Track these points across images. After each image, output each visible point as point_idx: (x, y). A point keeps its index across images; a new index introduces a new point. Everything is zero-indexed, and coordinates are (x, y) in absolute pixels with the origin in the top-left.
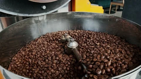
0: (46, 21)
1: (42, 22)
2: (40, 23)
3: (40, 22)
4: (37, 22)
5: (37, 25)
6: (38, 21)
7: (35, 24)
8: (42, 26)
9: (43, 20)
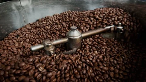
0: (31, 7)
1: (26, 9)
2: (24, 10)
3: (24, 8)
4: (19, 8)
5: (20, 13)
6: (20, 6)
7: (16, 11)
8: (27, 14)
9: (27, 6)
